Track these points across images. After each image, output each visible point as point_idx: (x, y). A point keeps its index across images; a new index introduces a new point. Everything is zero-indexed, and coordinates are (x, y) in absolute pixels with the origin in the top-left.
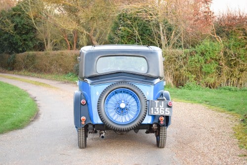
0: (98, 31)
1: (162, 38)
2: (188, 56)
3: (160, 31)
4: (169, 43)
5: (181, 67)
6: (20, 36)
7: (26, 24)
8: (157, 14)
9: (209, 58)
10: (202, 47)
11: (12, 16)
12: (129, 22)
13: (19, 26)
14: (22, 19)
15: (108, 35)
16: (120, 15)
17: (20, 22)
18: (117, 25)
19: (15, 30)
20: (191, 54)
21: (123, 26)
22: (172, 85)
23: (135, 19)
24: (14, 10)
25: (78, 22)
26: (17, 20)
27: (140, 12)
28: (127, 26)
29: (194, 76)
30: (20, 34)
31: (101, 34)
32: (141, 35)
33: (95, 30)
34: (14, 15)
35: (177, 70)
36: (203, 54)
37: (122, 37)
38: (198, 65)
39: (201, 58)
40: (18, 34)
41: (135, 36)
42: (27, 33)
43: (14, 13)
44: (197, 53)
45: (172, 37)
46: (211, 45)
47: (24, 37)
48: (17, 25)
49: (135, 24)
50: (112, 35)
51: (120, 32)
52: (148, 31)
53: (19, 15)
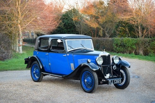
0: (108, 28)
1: (140, 33)
2: (151, 42)
3: (138, 29)
4: (142, 36)
5: (147, 46)
7: (70, 23)
8: (137, 22)
11: (63, 19)
12: (124, 25)
13: (67, 24)
14: (68, 21)
15: (113, 30)
16: (120, 21)
18: (118, 26)
19: (64, 26)
21: (121, 26)
22: (143, 55)
23: (127, 23)
24: (64, 16)
25: (98, 23)
26: (66, 21)
27: (129, 20)
28: (123, 26)
29: (153, 51)
30: (67, 28)
31: (109, 30)
32: (129, 31)
33: (107, 28)
34: (64, 18)
35: (145, 48)
37: (120, 32)
40: (65, 28)
41: (127, 32)
42: (70, 28)
43: (64, 17)
45: (144, 32)
47: (69, 30)
48: (66, 23)
49: (127, 25)
50: (115, 30)
51: (119, 29)
52: (133, 29)
53: (67, 18)
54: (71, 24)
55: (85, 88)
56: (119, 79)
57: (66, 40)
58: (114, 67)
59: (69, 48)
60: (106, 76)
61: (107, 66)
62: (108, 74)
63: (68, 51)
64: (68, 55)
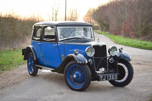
55: (71, 84)
56: (115, 75)
57: (58, 27)
58: (110, 60)
59: (61, 36)
60: (99, 70)
61: (101, 59)
62: (102, 68)
63: (60, 40)
64: (59, 45)
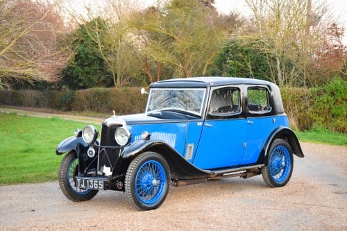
1: (279, 74)
2: (315, 96)
3: (276, 65)
6: (82, 68)
7: (91, 52)
9: (340, 99)
10: (332, 85)
13: (82, 55)
14: (85, 47)
17: (83, 51)
18: (224, 58)
19: (77, 60)
20: (319, 94)
21: (232, 59)
28: (238, 59)
30: (82, 65)
34: (77, 40)
36: (332, 94)
37: (231, 72)
38: (327, 107)
39: (330, 98)
40: (79, 65)
42: (90, 65)
44: (325, 92)
46: (342, 83)
47: (87, 69)
48: (80, 54)
49: (247, 57)
51: (228, 66)
52: (262, 66)
53: (82, 42)
54: (94, 54)
